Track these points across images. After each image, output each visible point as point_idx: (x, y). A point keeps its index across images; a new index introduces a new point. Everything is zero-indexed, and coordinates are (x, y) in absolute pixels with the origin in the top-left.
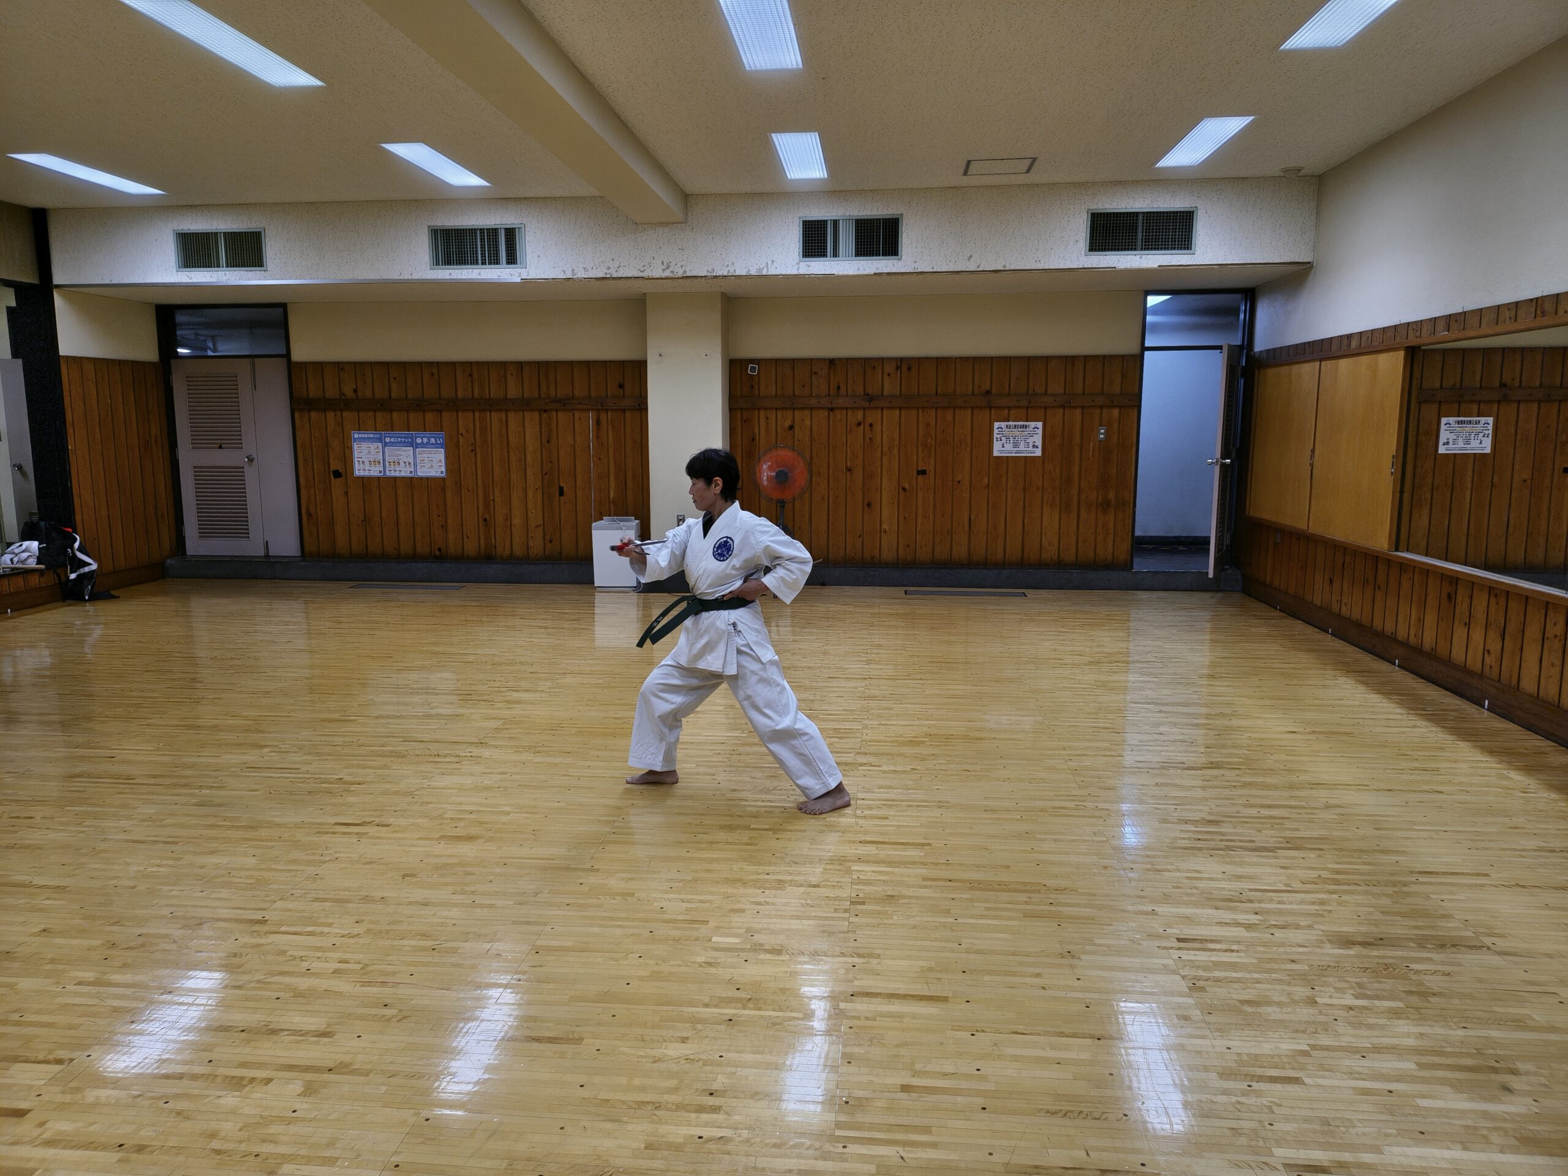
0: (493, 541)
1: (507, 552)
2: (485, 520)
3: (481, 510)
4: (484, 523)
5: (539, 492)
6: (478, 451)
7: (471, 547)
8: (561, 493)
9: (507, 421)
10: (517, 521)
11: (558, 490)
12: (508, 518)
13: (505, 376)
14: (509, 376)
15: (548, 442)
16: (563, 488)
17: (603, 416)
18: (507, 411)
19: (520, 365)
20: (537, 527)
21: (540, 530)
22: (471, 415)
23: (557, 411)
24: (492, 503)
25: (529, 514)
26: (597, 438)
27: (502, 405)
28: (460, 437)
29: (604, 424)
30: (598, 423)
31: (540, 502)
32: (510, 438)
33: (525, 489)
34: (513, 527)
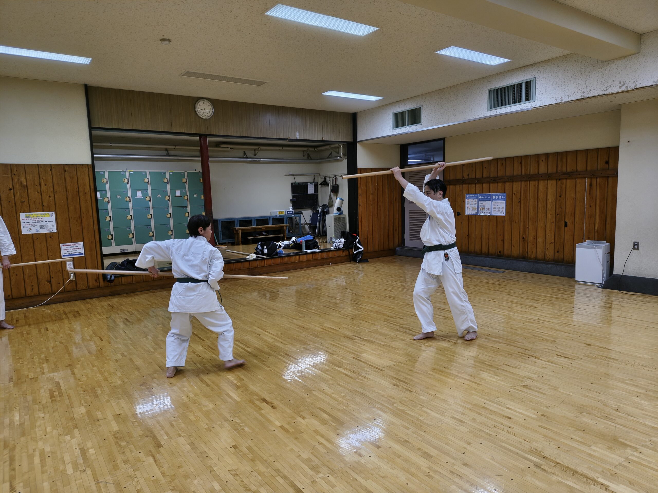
0: (527, 250)
1: (533, 256)
2: (523, 238)
3: (521, 233)
4: (523, 240)
5: (553, 224)
6: (522, 202)
7: (515, 252)
8: (566, 225)
9: (538, 186)
10: (540, 240)
11: (564, 223)
12: (536, 238)
13: (539, 162)
14: (541, 161)
15: (560, 197)
16: (567, 222)
17: (594, 181)
18: (538, 180)
19: (547, 155)
20: (551, 243)
21: (552, 245)
22: (520, 183)
23: (566, 179)
24: (527, 230)
25: (547, 236)
26: (590, 194)
27: (537, 177)
28: (514, 195)
29: (594, 186)
30: (591, 185)
31: (553, 230)
32: (539, 195)
33: (546, 223)
34: (537, 243)
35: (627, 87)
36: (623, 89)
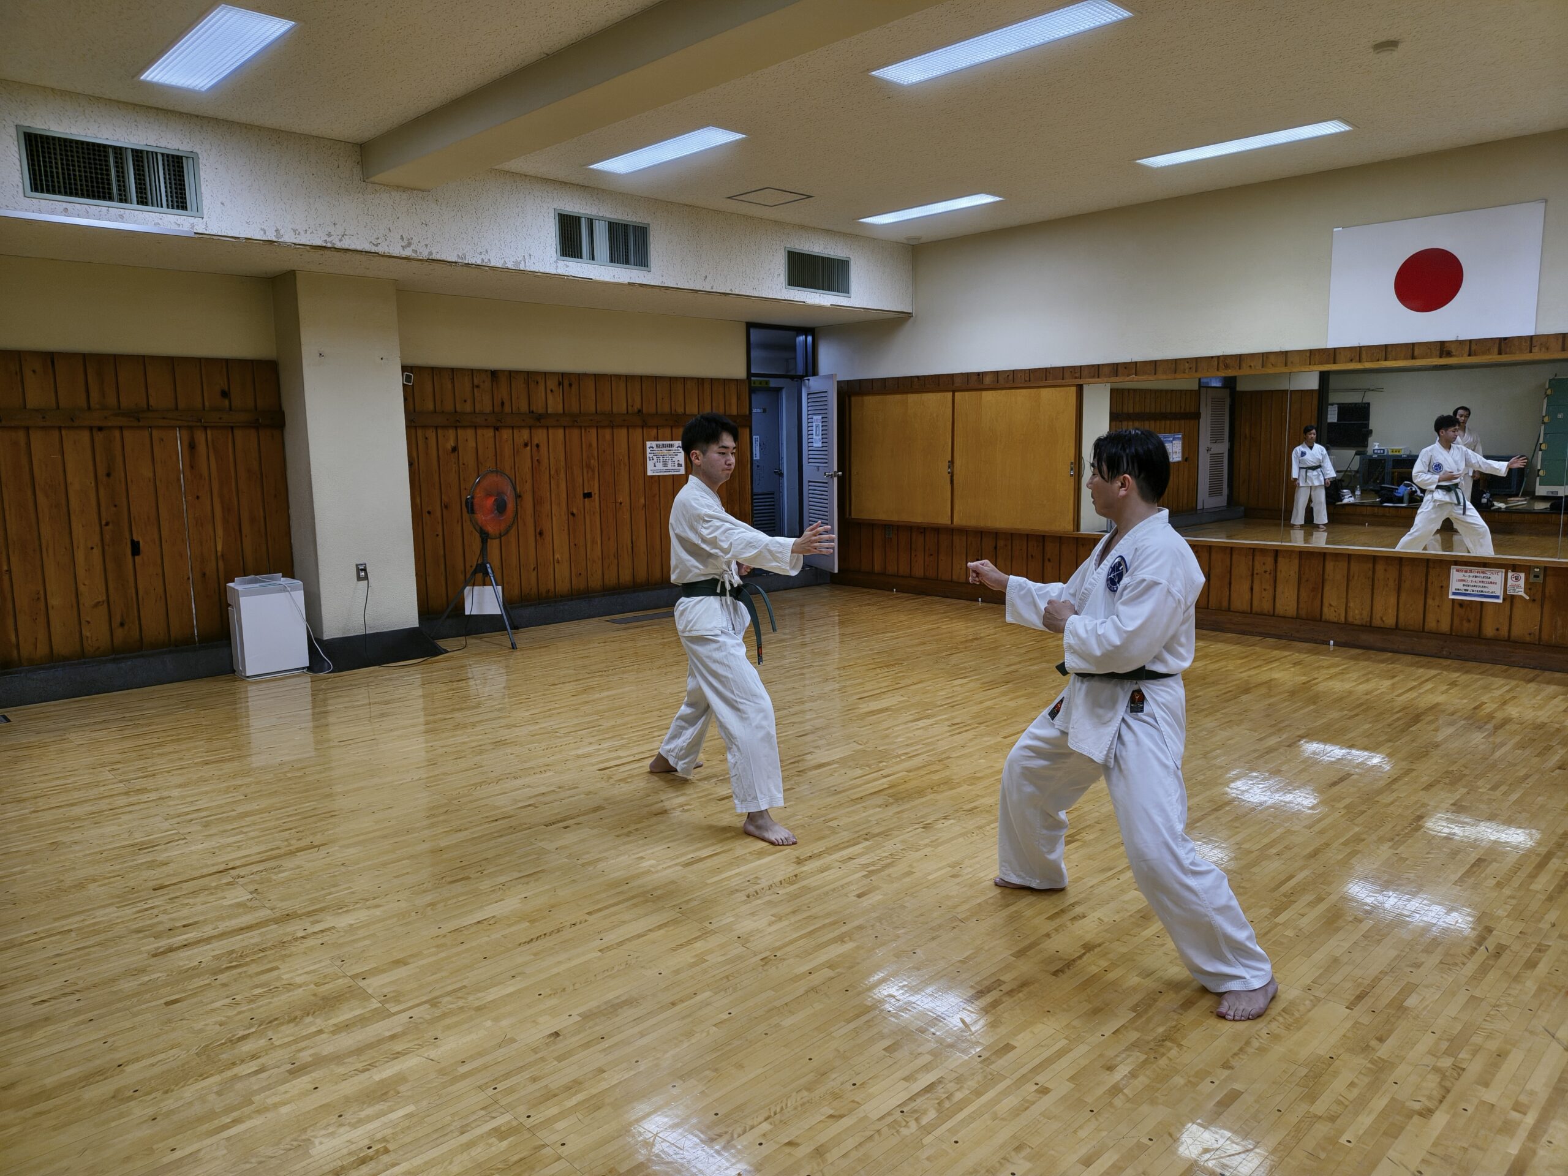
5: (97, 552)
8: (136, 549)
9: (28, 445)
10: (58, 600)
11: (129, 545)
12: (41, 598)
13: (20, 373)
14: (28, 373)
15: (108, 475)
16: (138, 542)
17: (200, 437)
18: (26, 429)
19: (50, 358)
21: (102, 610)
23: (121, 429)
26: (192, 467)
27: (16, 419)
29: (202, 448)
30: (192, 446)
31: (98, 567)
32: (37, 472)
33: (72, 550)
34: (51, 612)
35: (415, 251)
36: (408, 252)
